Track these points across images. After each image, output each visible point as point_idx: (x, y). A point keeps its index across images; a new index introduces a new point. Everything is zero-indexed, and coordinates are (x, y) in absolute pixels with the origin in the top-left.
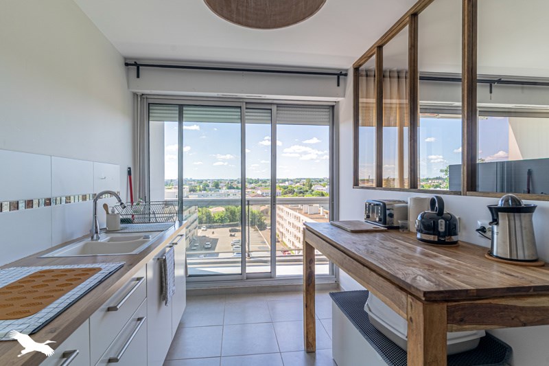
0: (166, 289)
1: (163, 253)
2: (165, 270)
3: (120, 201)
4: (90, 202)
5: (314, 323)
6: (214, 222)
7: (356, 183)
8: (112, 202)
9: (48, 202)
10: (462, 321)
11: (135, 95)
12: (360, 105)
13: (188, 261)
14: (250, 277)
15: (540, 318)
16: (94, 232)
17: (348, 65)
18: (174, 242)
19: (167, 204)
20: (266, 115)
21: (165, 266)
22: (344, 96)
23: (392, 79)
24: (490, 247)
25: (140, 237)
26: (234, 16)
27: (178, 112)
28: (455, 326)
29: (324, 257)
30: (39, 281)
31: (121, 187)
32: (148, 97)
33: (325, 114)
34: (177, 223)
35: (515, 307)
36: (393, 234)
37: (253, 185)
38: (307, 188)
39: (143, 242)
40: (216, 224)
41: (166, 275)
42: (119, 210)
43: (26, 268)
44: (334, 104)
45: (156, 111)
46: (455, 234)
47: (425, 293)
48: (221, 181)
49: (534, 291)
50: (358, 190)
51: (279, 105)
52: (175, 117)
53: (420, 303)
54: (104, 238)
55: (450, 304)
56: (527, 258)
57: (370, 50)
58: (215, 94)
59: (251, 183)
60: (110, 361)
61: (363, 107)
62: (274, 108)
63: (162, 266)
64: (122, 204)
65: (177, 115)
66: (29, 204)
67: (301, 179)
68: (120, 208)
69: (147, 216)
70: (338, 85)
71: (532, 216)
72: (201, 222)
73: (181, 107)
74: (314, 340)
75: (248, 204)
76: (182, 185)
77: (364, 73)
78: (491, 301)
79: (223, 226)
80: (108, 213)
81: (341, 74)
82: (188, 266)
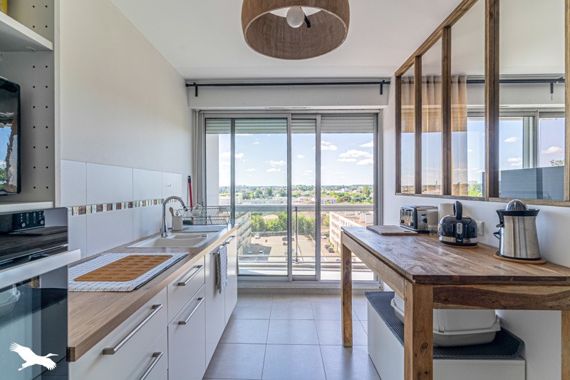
0: (220, 279)
1: (218, 249)
2: (220, 264)
3: (183, 205)
4: (160, 206)
5: (351, 320)
6: (267, 230)
7: (398, 190)
8: (177, 206)
9: (131, 205)
10: (446, 301)
11: (194, 111)
12: (402, 111)
13: (239, 264)
14: (295, 279)
15: (520, 304)
16: (164, 230)
17: (391, 74)
18: (227, 241)
19: (221, 209)
20: (311, 125)
21: (219, 260)
22: (387, 104)
23: (437, 85)
24: (498, 247)
25: (199, 236)
26: (273, 51)
27: (230, 125)
28: (440, 305)
29: (364, 265)
30: (131, 262)
31: (182, 193)
32: (205, 112)
33: (370, 122)
34: (230, 225)
35: (496, 292)
36: (422, 238)
37: (307, 192)
38: (365, 196)
39: (201, 240)
40: (269, 232)
41: (220, 268)
42: (182, 213)
43: (119, 254)
44: (378, 111)
45: (211, 125)
46: (474, 237)
47: (414, 277)
48: (274, 188)
49: (514, 280)
50: (399, 197)
51: (323, 115)
52: (227, 130)
53: (411, 285)
54: (171, 236)
55: (436, 286)
56: (529, 257)
57: (410, 59)
58: (263, 108)
59: (305, 190)
60: (180, 323)
61: (405, 113)
62: (319, 118)
63: (217, 259)
64: (185, 207)
65: (230, 128)
66: (119, 206)
67: (358, 186)
68: (183, 211)
69: (204, 219)
70: (381, 93)
71: (535, 219)
72: (254, 230)
73: (233, 120)
74: (351, 336)
75: (296, 211)
76: (234, 192)
77: (407, 80)
78: (473, 286)
79: (277, 235)
80: (173, 215)
81: (384, 82)
82: (240, 268)
